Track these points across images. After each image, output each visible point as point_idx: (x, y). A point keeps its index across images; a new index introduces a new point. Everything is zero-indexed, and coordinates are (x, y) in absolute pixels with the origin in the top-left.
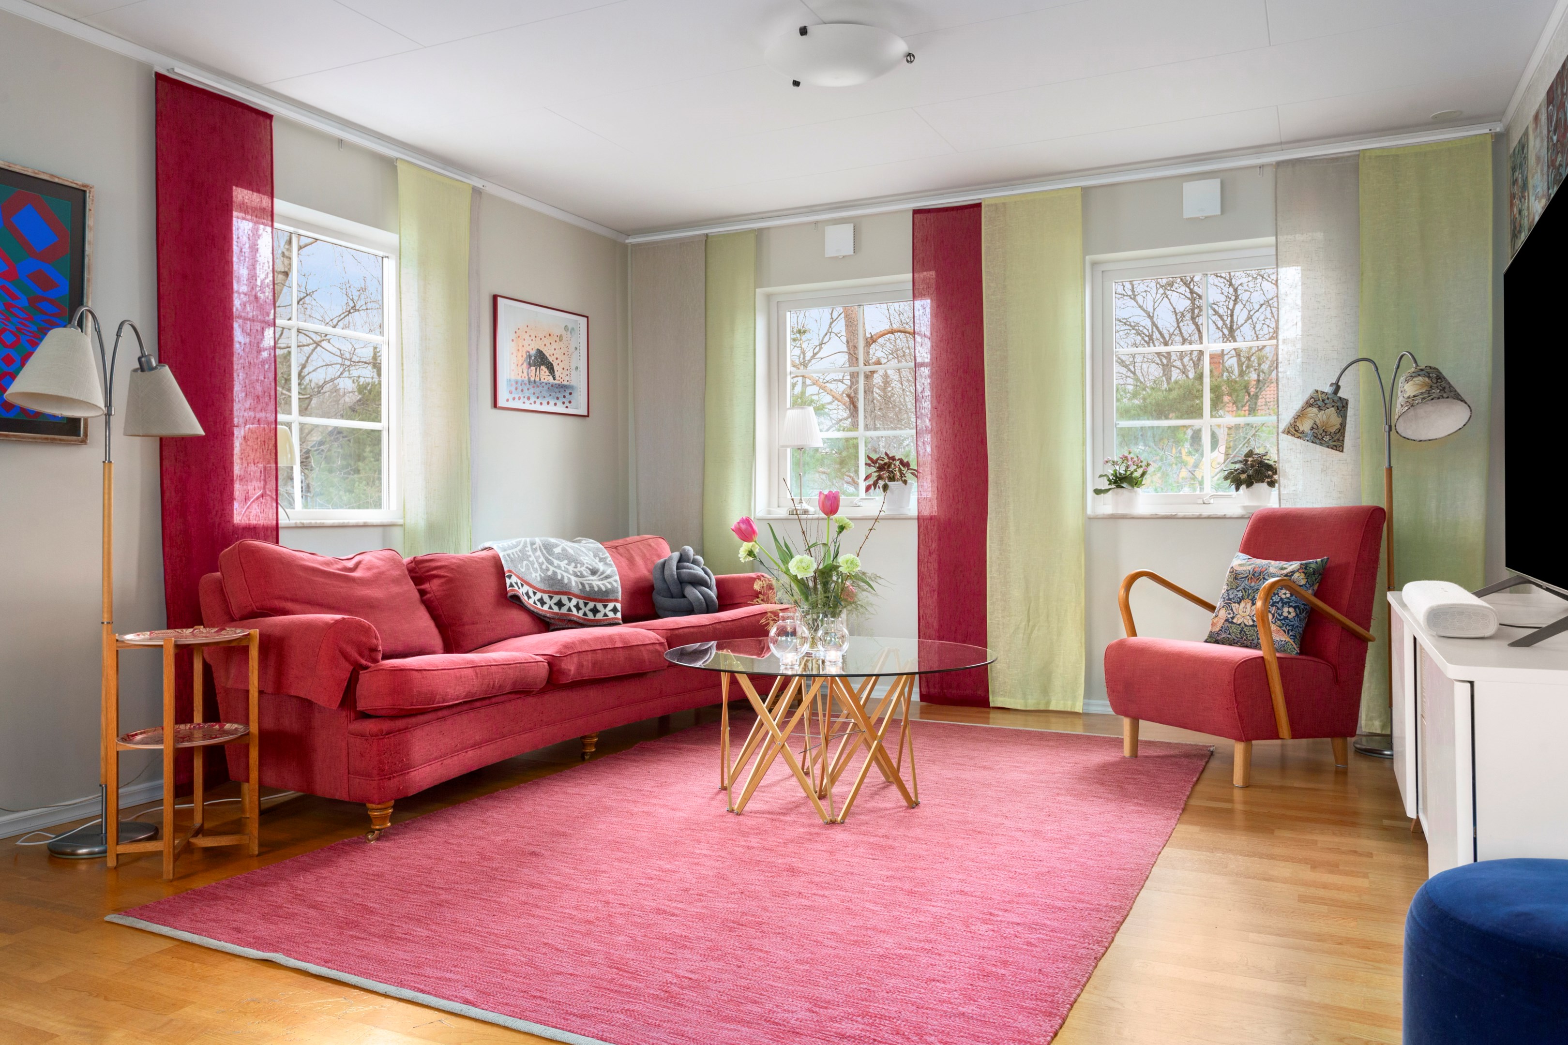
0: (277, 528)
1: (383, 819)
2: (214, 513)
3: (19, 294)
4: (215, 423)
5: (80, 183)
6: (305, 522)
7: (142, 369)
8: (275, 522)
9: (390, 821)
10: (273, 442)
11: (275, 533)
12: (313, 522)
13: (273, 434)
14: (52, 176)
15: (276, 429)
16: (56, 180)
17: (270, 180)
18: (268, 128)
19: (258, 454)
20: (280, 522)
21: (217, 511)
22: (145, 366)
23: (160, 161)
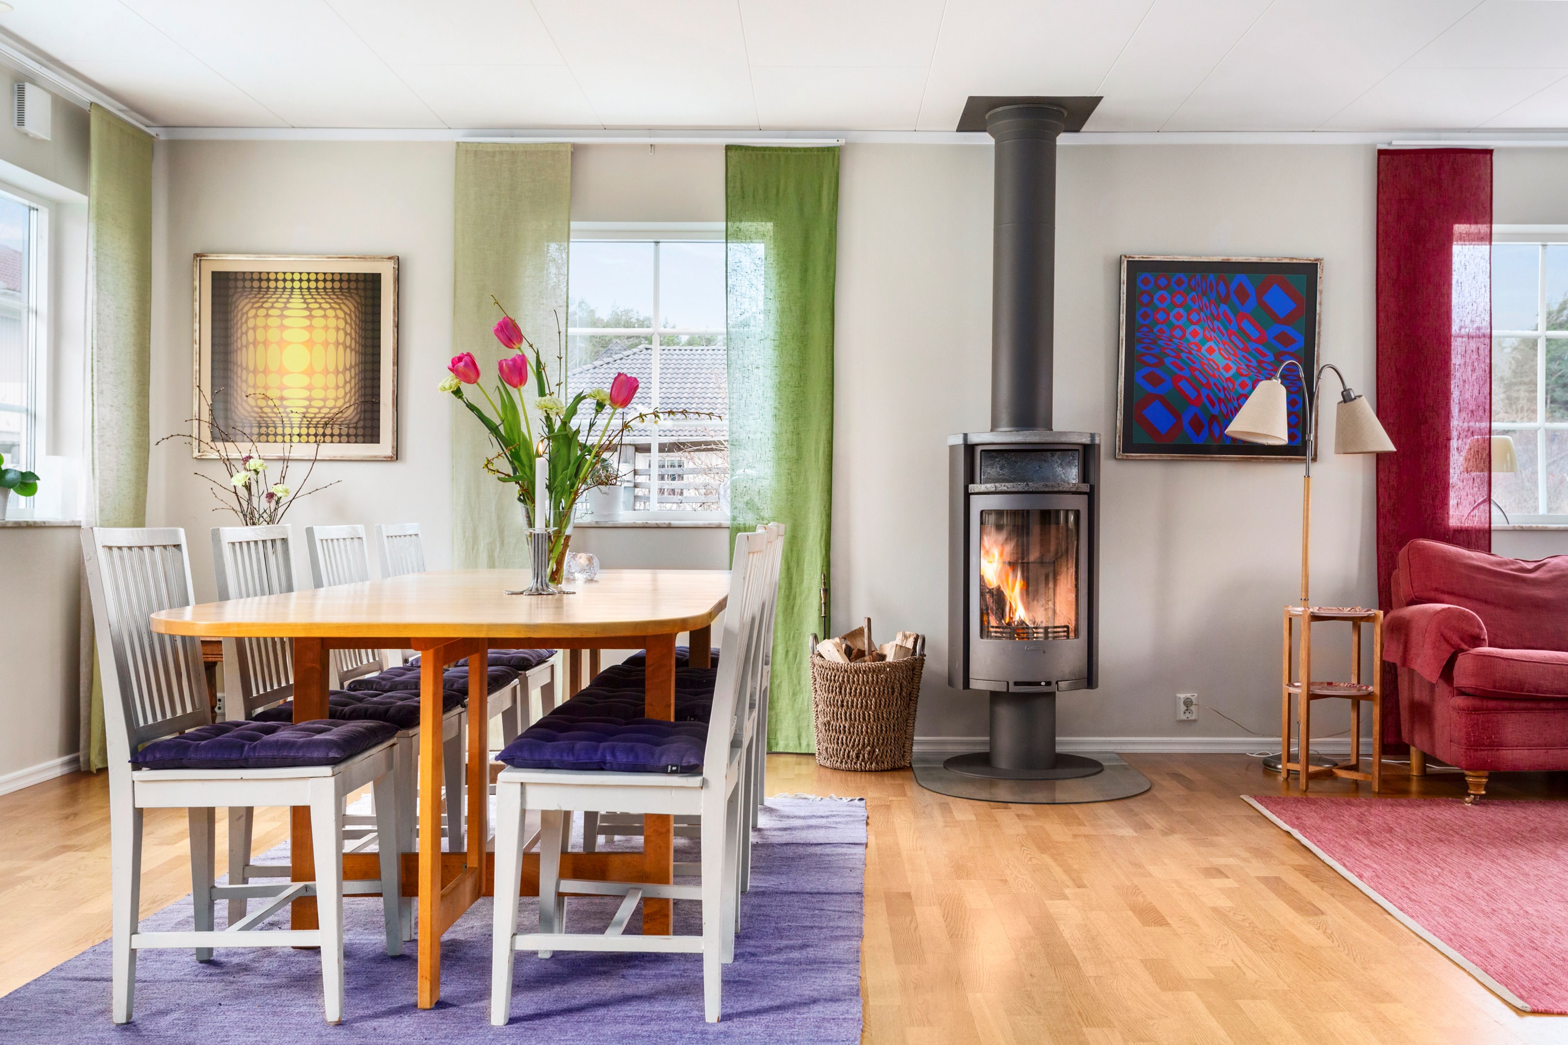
0: (1489, 531)
1: (1478, 785)
2: (1426, 516)
3: (1265, 351)
4: (1428, 438)
5: (1312, 259)
6: (1524, 525)
7: (1345, 401)
8: (1487, 526)
9: (1485, 790)
10: (1487, 452)
11: (1487, 535)
12: (1534, 525)
13: (1487, 444)
14: (1292, 258)
15: (1490, 438)
16: (1295, 261)
17: (1488, 210)
18: (1489, 162)
19: (1471, 463)
20: (1492, 525)
21: (1429, 515)
22: (1347, 398)
23: (1381, 223)
